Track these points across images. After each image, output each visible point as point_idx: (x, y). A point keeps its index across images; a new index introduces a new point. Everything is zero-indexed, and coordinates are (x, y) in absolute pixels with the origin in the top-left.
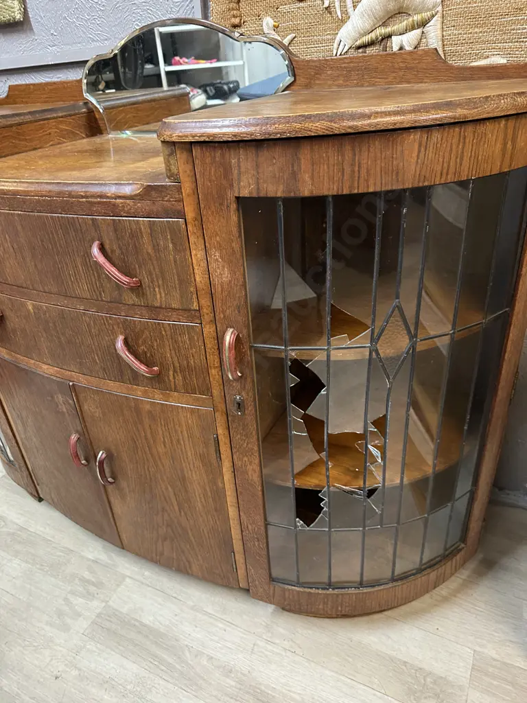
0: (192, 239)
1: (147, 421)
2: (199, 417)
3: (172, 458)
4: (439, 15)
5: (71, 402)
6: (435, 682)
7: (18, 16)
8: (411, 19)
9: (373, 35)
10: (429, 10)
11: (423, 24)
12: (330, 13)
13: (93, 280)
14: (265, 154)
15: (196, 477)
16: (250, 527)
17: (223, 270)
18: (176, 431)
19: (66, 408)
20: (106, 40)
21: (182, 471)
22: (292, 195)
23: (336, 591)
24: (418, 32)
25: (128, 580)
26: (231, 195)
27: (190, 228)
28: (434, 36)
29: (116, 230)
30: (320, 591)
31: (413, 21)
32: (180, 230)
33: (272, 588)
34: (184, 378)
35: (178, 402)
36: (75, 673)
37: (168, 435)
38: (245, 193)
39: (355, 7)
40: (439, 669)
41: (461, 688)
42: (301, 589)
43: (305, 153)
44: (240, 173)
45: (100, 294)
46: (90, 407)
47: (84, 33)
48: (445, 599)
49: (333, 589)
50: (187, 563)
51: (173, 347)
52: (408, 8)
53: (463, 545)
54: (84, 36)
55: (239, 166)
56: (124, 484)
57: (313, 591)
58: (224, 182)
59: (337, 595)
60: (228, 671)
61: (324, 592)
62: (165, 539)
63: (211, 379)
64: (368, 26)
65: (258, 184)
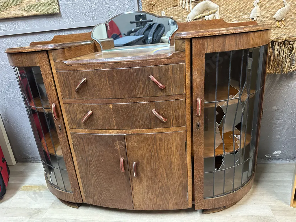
0: (186, 69)
1: (158, 142)
2: (181, 135)
3: (167, 156)
4: (218, 10)
5: (123, 143)
6: (264, 218)
7: (57, 11)
8: (211, 11)
9: (199, 16)
10: (216, 9)
11: (214, 13)
12: (185, 10)
13: (146, 89)
14: (216, 39)
15: (176, 161)
16: (198, 176)
17: (198, 78)
18: (170, 144)
19: (120, 147)
21: (171, 160)
22: (223, 51)
23: (226, 195)
24: (213, 15)
26: (204, 53)
27: (186, 66)
28: (218, 16)
29: (159, 70)
30: (221, 197)
31: (211, 12)
32: (183, 67)
33: (204, 201)
34: (177, 121)
35: (172, 130)
37: (167, 146)
38: (209, 52)
39: (193, 8)
40: (263, 214)
41: (272, 217)
42: (215, 198)
43: (228, 39)
44: (207, 46)
45: (148, 94)
46: (133, 143)
47: (86, 17)
48: (251, 194)
49: (225, 195)
50: (167, 204)
51: (174, 110)
52: (210, 9)
53: (254, 172)
55: (208, 44)
56: (142, 175)
57: (219, 197)
58: (202, 49)
59: (227, 196)
61: (223, 196)
62: (158, 196)
63: (187, 119)
65: (213, 48)
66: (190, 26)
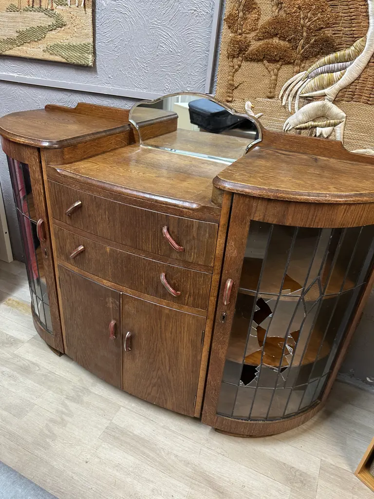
0: (219, 233)
1: (164, 319)
2: (197, 320)
3: (174, 340)
4: (343, 123)
5: (118, 303)
6: (301, 475)
7: (91, 64)
8: (328, 121)
9: (307, 124)
10: (339, 119)
11: (335, 125)
12: (285, 108)
13: (156, 243)
14: (271, 205)
15: (185, 353)
16: (212, 382)
17: (234, 251)
18: (181, 327)
19: (113, 306)
20: (145, 88)
21: (178, 348)
22: (281, 224)
23: (252, 422)
24: (331, 128)
25: (122, 408)
26: (248, 219)
27: (220, 228)
29: (179, 223)
30: (244, 421)
31: (330, 123)
32: (214, 229)
33: (216, 417)
34: (194, 299)
35: (186, 310)
36: (97, 460)
37: (175, 328)
38: (256, 219)
39: (299, 108)
40: (302, 467)
41: (314, 479)
42: (233, 420)
44: (256, 211)
45: (158, 251)
46: (129, 308)
47: (131, 81)
48: (305, 431)
49: (251, 421)
50: (165, 401)
51: (193, 283)
52: (329, 116)
53: (319, 401)
54: (130, 83)
55: (257, 207)
56: (137, 352)
57: (240, 421)
58: (247, 212)
59: (253, 424)
60: (187, 463)
61: (246, 422)
62: (154, 385)
63: (210, 302)
64: (305, 119)
65: (264, 216)
66: (282, 141)
